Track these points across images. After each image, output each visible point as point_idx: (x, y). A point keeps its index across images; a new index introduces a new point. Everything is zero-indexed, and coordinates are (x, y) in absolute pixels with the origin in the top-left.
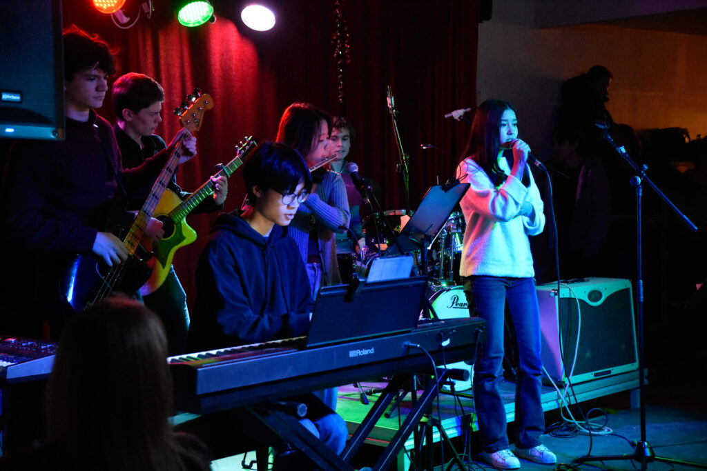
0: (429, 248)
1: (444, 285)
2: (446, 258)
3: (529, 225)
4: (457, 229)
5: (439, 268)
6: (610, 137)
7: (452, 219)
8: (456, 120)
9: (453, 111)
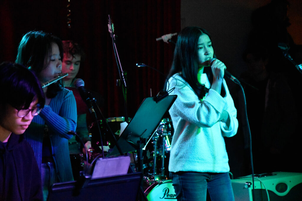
0: (144, 149)
1: (157, 179)
2: (159, 157)
3: (226, 129)
4: (167, 133)
5: (153, 165)
6: (290, 57)
7: (163, 124)
8: (166, 43)
9: (163, 35)
